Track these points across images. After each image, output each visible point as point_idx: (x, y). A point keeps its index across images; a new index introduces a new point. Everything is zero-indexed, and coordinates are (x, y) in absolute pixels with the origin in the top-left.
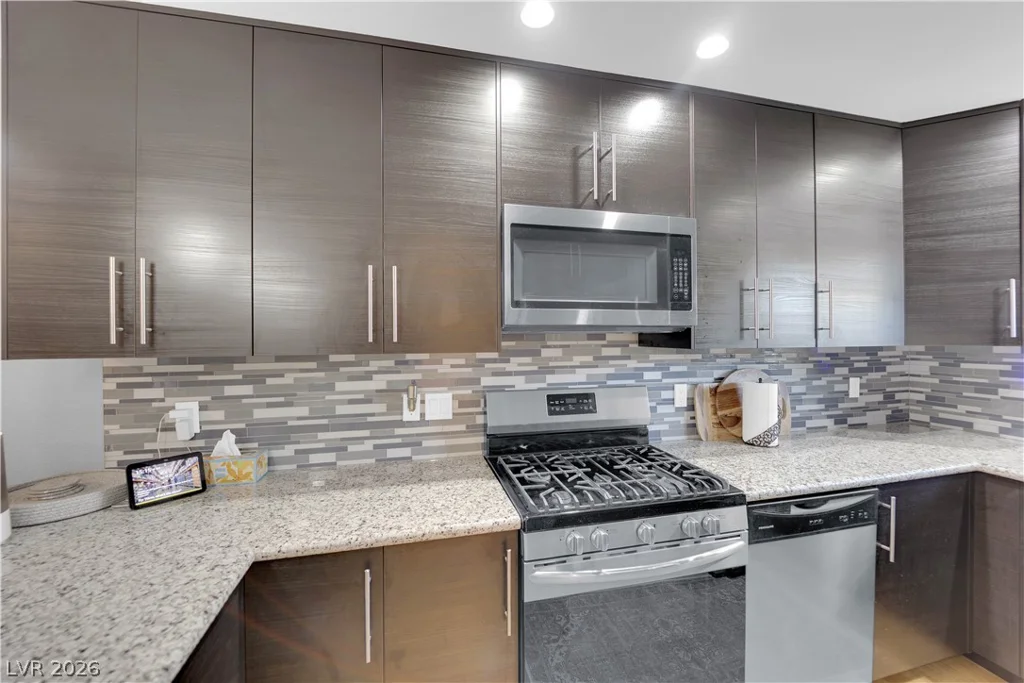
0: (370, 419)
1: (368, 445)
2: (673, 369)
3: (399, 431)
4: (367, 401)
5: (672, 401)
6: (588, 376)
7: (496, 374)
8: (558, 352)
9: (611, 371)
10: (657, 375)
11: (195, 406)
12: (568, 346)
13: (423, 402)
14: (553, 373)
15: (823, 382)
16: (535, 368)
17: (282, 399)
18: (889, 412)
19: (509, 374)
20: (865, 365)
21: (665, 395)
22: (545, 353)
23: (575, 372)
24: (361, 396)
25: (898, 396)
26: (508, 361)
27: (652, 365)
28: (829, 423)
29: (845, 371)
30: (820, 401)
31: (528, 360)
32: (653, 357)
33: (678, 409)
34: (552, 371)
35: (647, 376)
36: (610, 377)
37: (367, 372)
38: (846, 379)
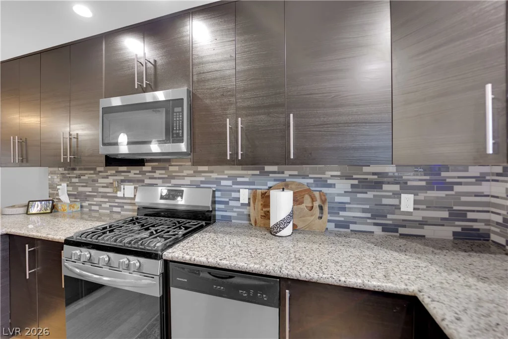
0: (108, 194)
1: (107, 205)
2: (239, 179)
3: (117, 200)
4: (107, 187)
5: (238, 199)
6: (191, 181)
7: (151, 178)
8: (176, 168)
9: (203, 179)
10: (229, 183)
11: (65, 185)
12: (181, 165)
13: (124, 189)
14: (174, 179)
15: (370, 195)
16: (166, 176)
17: (85, 184)
18: (459, 229)
19: (155, 178)
20: (424, 183)
21: (234, 195)
22: (171, 168)
23: (184, 179)
24: (105, 185)
25: (470, 216)
26: (155, 172)
27: (226, 177)
28: (377, 230)
29: (396, 188)
30: (364, 211)
31: (163, 172)
32: (226, 172)
33: (242, 204)
34: (173, 178)
35: (223, 183)
36: (202, 182)
37: (107, 175)
38: (397, 195)
